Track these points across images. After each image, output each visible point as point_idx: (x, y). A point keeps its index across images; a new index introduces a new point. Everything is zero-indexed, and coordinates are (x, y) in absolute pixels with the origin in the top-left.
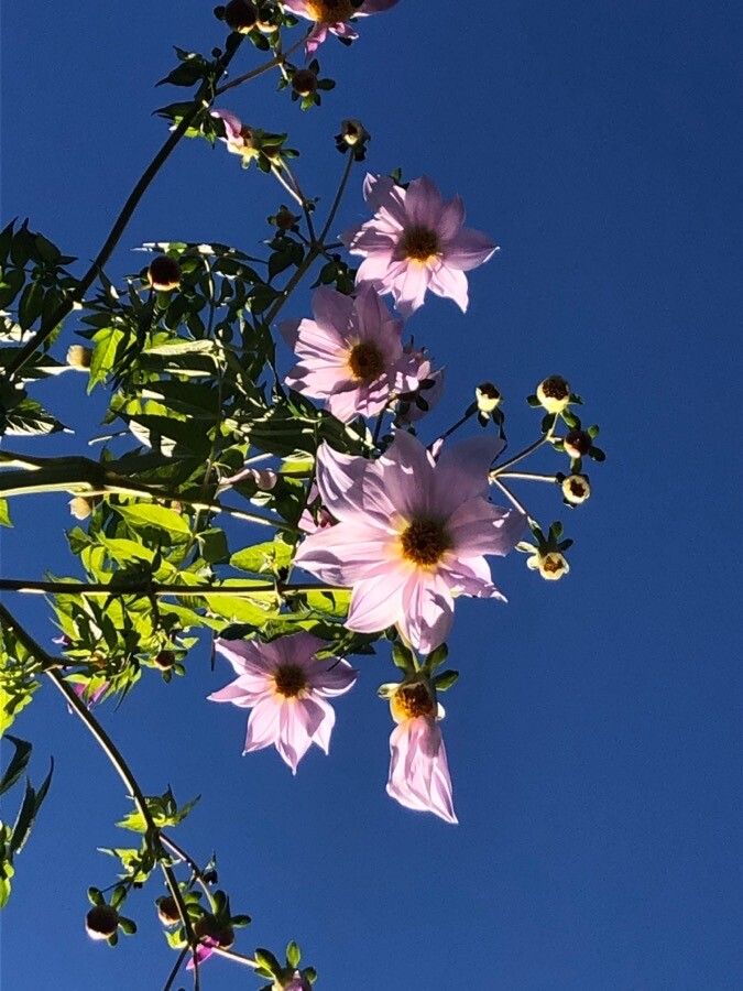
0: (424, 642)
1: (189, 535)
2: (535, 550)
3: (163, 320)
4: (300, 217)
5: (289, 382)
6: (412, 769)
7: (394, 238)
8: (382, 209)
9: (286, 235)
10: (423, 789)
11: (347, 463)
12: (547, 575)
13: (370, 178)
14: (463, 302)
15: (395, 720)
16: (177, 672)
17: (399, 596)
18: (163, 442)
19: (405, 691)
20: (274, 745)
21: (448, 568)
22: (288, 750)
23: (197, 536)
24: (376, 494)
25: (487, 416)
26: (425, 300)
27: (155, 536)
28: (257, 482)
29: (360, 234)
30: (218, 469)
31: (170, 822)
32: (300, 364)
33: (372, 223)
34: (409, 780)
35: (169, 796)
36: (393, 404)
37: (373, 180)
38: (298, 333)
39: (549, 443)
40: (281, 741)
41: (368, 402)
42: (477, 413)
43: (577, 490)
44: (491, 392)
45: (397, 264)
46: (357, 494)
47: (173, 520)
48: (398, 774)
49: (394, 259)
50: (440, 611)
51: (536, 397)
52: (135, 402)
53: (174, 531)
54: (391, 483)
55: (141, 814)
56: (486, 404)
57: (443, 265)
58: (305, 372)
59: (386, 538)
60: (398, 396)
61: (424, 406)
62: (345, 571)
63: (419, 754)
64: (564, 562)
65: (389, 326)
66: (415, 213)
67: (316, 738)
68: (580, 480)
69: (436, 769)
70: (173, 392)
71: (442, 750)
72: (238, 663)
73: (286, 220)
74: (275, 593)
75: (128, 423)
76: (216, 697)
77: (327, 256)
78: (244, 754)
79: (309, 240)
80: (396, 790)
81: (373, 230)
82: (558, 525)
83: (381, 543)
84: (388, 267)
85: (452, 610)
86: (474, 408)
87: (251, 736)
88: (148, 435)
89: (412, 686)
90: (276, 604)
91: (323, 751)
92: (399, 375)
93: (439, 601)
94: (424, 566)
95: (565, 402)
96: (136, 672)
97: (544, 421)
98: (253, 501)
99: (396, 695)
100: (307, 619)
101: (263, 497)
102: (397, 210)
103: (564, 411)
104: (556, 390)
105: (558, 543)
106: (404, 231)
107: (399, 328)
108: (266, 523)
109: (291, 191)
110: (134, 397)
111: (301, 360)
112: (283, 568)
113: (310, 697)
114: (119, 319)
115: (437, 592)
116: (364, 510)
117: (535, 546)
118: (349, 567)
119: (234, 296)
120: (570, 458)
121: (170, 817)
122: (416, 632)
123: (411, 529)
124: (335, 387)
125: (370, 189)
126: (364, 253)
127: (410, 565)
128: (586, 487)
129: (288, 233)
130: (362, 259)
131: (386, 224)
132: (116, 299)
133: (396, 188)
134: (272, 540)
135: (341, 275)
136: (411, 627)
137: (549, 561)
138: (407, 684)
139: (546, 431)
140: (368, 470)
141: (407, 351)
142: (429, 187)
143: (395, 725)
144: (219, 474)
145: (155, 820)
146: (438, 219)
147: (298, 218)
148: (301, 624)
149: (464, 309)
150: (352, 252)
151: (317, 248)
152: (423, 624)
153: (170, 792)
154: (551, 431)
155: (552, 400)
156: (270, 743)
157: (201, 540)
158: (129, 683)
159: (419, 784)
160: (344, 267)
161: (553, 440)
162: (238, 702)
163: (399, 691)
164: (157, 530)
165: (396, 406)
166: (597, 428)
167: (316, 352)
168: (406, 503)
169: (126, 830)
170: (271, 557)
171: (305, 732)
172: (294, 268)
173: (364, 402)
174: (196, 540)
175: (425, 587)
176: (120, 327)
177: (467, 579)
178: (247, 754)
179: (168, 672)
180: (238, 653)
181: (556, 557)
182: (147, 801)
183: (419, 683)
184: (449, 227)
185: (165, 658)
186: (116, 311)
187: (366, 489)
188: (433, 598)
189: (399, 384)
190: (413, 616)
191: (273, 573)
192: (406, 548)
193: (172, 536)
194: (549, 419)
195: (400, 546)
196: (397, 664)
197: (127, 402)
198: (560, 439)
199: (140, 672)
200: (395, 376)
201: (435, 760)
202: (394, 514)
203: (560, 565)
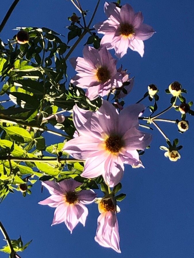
0: (111, 182)
1: (31, 139)
2: (167, 150)
3: (25, 56)
4: (81, 17)
5: (72, 81)
6: (105, 231)
7: (116, 27)
8: (111, 16)
9: (75, 24)
10: (108, 239)
11: (84, 113)
12: (172, 159)
13: (107, 4)
14: (142, 53)
15: (100, 212)
16: (28, 193)
17: (103, 164)
18: (22, 103)
19: (104, 201)
20: (64, 223)
21: (123, 154)
22: (70, 224)
23: (34, 140)
24: (96, 125)
25: (152, 97)
26: (127, 52)
27: (18, 139)
28: (57, 119)
29: (102, 25)
30: (43, 114)
31: (20, 250)
32: (77, 75)
33: (107, 21)
34: (103, 235)
35: (20, 240)
36: (114, 91)
37: (108, 4)
38: (77, 62)
39: (173, 108)
40: (67, 221)
41: (103, 90)
42: (148, 96)
43: (183, 126)
44: (154, 88)
45: (116, 37)
46: (88, 125)
47: (26, 134)
48: (99, 233)
49: (116, 36)
50: (118, 170)
51: (168, 89)
52: (13, 87)
53: (25, 137)
54: (101, 121)
55: (9, 246)
56: (152, 93)
57: (135, 38)
58: (79, 78)
59: (99, 142)
60: (116, 88)
61: (125, 92)
62: (83, 154)
63: (108, 225)
64: (179, 155)
65: (112, 61)
66: (124, 18)
67: (80, 220)
68: (184, 123)
69: (113, 231)
70: (26, 83)
71: (116, 224)
72: (51, 190)
73: (75, 19)
74: (57, 161)
75: (9, 95)
76: (42, 203)
77: (90, 33)
78: (52, 225)
79: (84, 27)
80: (98, 239)
81: (108, 24)
82: (177, 140)
83: (97, 144)
84: (113, 39)
85: (123, 170)
86: (147, 94)
87: (55, 218)
88: (16, 100)
89: (107, 199)
90: (58, 166)
91: (83, 225)
92: (115, 80)
93: (118, 166)
94: (114, 153)
95: (179, 92)
96: (7, 191)
97: (172, 99)
98: (55, 127)
99: (101, 202)
100: (73, 174)
101: (59, 125)
102: (117, 16)
103: (179, 96)
104: (176, 87)
105: (177, 147)
106: (120, 25)
107: (115, 62)
108: (60, 135)
109: (77, 8)
110: (13, 85)
111: (78, 73)
112: (60, 152)
113: (79, 204)
114: (5, 55)
115: (118, 163)
116: (91, 131)
117: (168, 148)
118: (84, 153)
119: (53, 47)
120: (181, 114)
121: (20, 248)
122: (109, 178)
123: (109, 139)
124: (91, 84)
125: (106, 8)
126: (104, 33)
127: (108, 153)
128: (187, 125)
129: (76, 24)
130: (103, 35)
131: (112, 21)
132: (3, 47)
133: (117, 8)
134: (63, 142)
135: (95, 41)
136: (107, 176)
137: (173, 154)
138: (105, 198)
139: (172, 103)
140: (93, 116)
141: (119, 71)
142: (129, 8)
143: (100, 214)
144: (43, 116)
145: (14, 249)
146: (133, 20)
147: (80, 18)
148: (71, 176)
149: (142, 56)
150: (99, 32)
151: (87, 30)
152: (111, 175)
153: (20, 238)
154: (174, 103)
155: (175, 91)
156: (62, 221)
157: (36, 141)
158: (4, 195)
159: (107, 237)
160: (97, 37)
161: (175, 107)
162: (51, 205)
163: (102, 201)
164: (19, 137)
165: (115, 92)
166: (192, 103)
167: (84, 70)
168: (107, 128)
169: (3, 252)
170: (56, 148)
171: (76, 217)
172: (77, 38)
173: (101, 90)
174: (34, 141)
175: (113, 161)
176: (5, 58)
177: (130, 159)
178: (53, 225)
179: (25, 193)
180: (51, 186)
181: (175, 152)
182: (12, 242)
183: (109, 198)
184: (137, 24)
185: (23, 187)
186: (4, 51)
187: (92, 123)
188: (116, 165)
189: (115, 84)
190: (108, 172)
191: (57, 154)
192: (107, 146)
193: (24, 139)
194: (173, 99)
195: (105, 145)
196: (102, 190)
197: (10, 88)
198: (177, 107)
199: (8, 191)
200: (114, 80)
201: (113, 228)
202: (102, 133)
203: (177, 156)
